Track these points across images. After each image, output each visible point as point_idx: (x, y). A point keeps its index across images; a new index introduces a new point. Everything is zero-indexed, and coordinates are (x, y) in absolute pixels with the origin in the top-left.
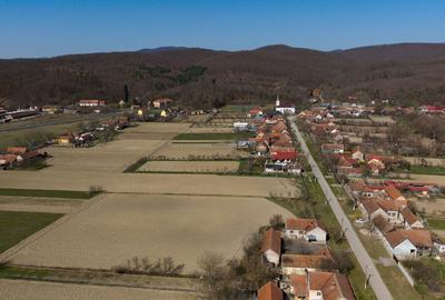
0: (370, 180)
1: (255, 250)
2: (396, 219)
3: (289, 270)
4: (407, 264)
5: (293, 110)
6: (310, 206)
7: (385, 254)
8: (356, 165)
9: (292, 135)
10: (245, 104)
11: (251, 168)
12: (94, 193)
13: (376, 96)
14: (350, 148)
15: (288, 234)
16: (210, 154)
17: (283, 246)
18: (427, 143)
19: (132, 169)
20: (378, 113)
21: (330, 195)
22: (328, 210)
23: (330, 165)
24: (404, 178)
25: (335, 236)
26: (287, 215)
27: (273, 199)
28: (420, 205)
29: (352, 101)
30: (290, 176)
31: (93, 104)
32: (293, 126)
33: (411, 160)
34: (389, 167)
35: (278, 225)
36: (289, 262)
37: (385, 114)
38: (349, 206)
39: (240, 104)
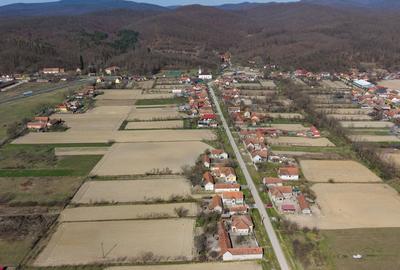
0: (251, 129)
1: (200, 162)
2: (258, 147)
3: (213, 169)
4: (257, 164)
5: (210, 77)
6: (221, 143)
7: (251, 161)
8: (245, 120)
9: (211, 100)
10: (175, 69)
11: (191, 124)
12: (111, 143)
13: (268, 61)
14: (244, 108)
15: (212, 156)
16: (164, 116)
17: (211, 161)
18: (287, 103)
19: (122, 128)
20: (266, 78)
21: (230, 137)
22: (229, 145)
23: (232, 121)
24: (267, 127)
25: (231, 156)
26: (211, 148)
27: (204, 141)
28: (269, 139)
29: (252, 66)
30: (211, 128)
31: (55, 71)
32: (211, 91)
33: (274, 115)
34: (263, 120)
35: (208, 153)
36: (213, 166)
37: (270, 79)
38: (239, 142)
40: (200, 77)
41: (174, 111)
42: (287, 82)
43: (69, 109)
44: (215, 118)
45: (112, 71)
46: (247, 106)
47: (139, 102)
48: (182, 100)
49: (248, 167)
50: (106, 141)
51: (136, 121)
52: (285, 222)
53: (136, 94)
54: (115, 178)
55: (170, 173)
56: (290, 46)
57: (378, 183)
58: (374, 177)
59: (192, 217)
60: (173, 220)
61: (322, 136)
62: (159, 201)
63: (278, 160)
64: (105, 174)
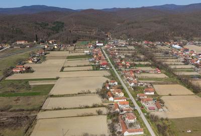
0: (126, 70)
1: (104, 87)
2: (132, 79)
3: (112, 90)
4: (133, 87)
5: (102, 44)
6: (113, 77)
7: (129, 86)
8: (123, 65)
9: (104, 56)
10: (84, 41)
12: (57, 78)
13: (129, 36)
15: (110, 84)
17: (110, 86)
18: (142, 57)
19: (62, 70)
20: (130, 45)
21: (117, 74)
22: (117, 78)
23: (116, 66)
24: (134, 69)
25: (119, 83)
26: (109, 80)
27: (104, 76)
28: (137, 75)
29: (121, 39)
30: (107, 70)
32: (104, 51)
33: (137, 63)
34: (132, 65)
35: (108, 82)
36: (111, 88)
37: (132, 45)
38: (122, 76)
39: (82, 41)
40: (97, 44)
41: (87, 62)
42: (140, 46)
43: (33, 61)
44: (108, 65)
45: (52, 42)
46: (123, 59)
47: (68, 57)
48: (89, 56)
49: (129, 89)
50: (55, 77)
51: (69, 67)
52: (151, 115)
53: (66, 53)
54: (63, 96)
55: (90, 93)
56: (140, 29)
57: (193, 95)
58: (190, 92)
59: (105, 115)
60: (95, 116)
61: (162, 73)
62: (87, 107)
63: (142, 85)
64: (57, 94)
